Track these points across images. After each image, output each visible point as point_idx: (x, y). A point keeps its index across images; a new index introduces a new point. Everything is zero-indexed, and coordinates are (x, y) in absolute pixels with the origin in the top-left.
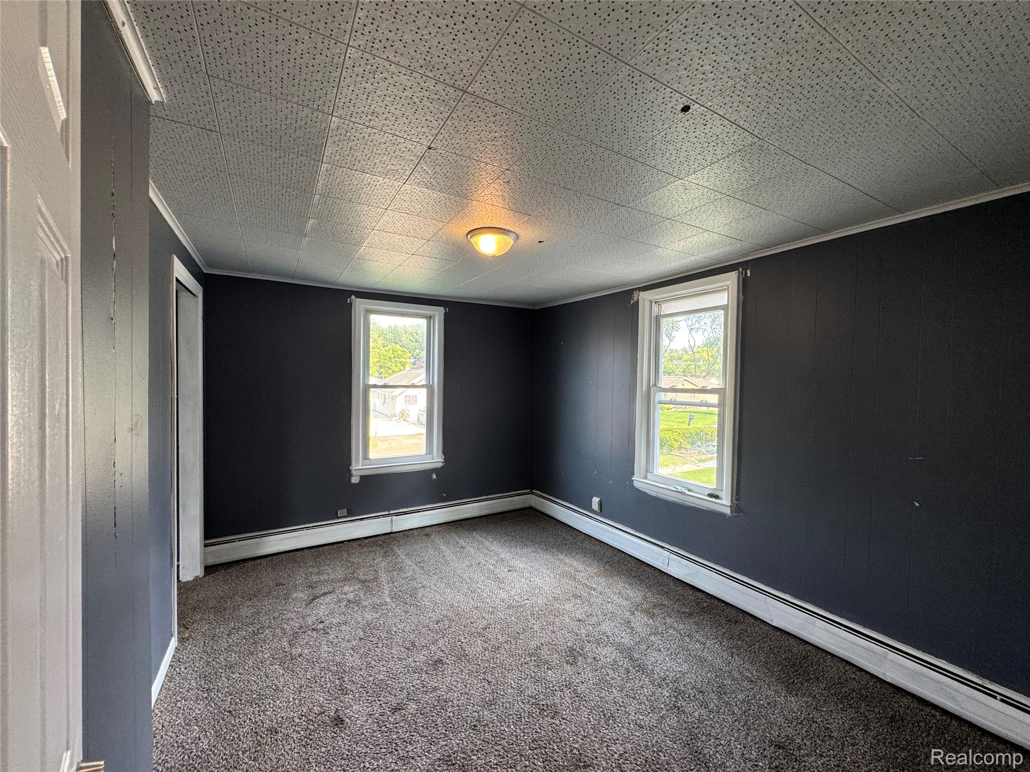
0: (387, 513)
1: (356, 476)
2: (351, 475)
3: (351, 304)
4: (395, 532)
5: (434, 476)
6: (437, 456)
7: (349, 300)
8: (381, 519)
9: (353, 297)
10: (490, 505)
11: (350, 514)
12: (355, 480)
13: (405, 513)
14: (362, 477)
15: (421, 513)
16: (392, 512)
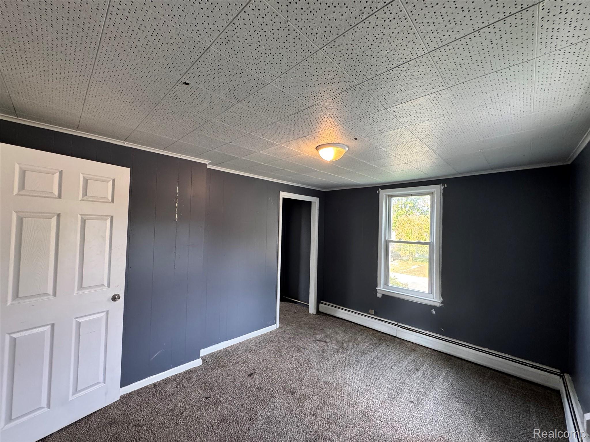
0: (396, 323)
1: (380, 293)
2: (377, 292)
3: (379, 193)
4: (399, 338)
5: (434, 312)
6: (436, 297)
7: (378, 192)
8: (391, 326)
9: (380, 189)
10: (491, 359)
11: (376, 314)
12: (379, 295)
13: (408, 329)
14: (383, 295)
15: (420, 334)
16: (399, 324)
